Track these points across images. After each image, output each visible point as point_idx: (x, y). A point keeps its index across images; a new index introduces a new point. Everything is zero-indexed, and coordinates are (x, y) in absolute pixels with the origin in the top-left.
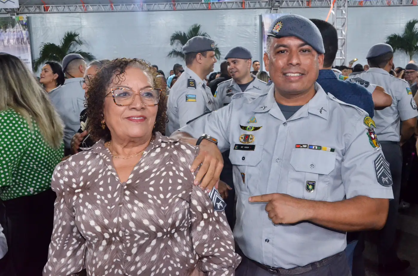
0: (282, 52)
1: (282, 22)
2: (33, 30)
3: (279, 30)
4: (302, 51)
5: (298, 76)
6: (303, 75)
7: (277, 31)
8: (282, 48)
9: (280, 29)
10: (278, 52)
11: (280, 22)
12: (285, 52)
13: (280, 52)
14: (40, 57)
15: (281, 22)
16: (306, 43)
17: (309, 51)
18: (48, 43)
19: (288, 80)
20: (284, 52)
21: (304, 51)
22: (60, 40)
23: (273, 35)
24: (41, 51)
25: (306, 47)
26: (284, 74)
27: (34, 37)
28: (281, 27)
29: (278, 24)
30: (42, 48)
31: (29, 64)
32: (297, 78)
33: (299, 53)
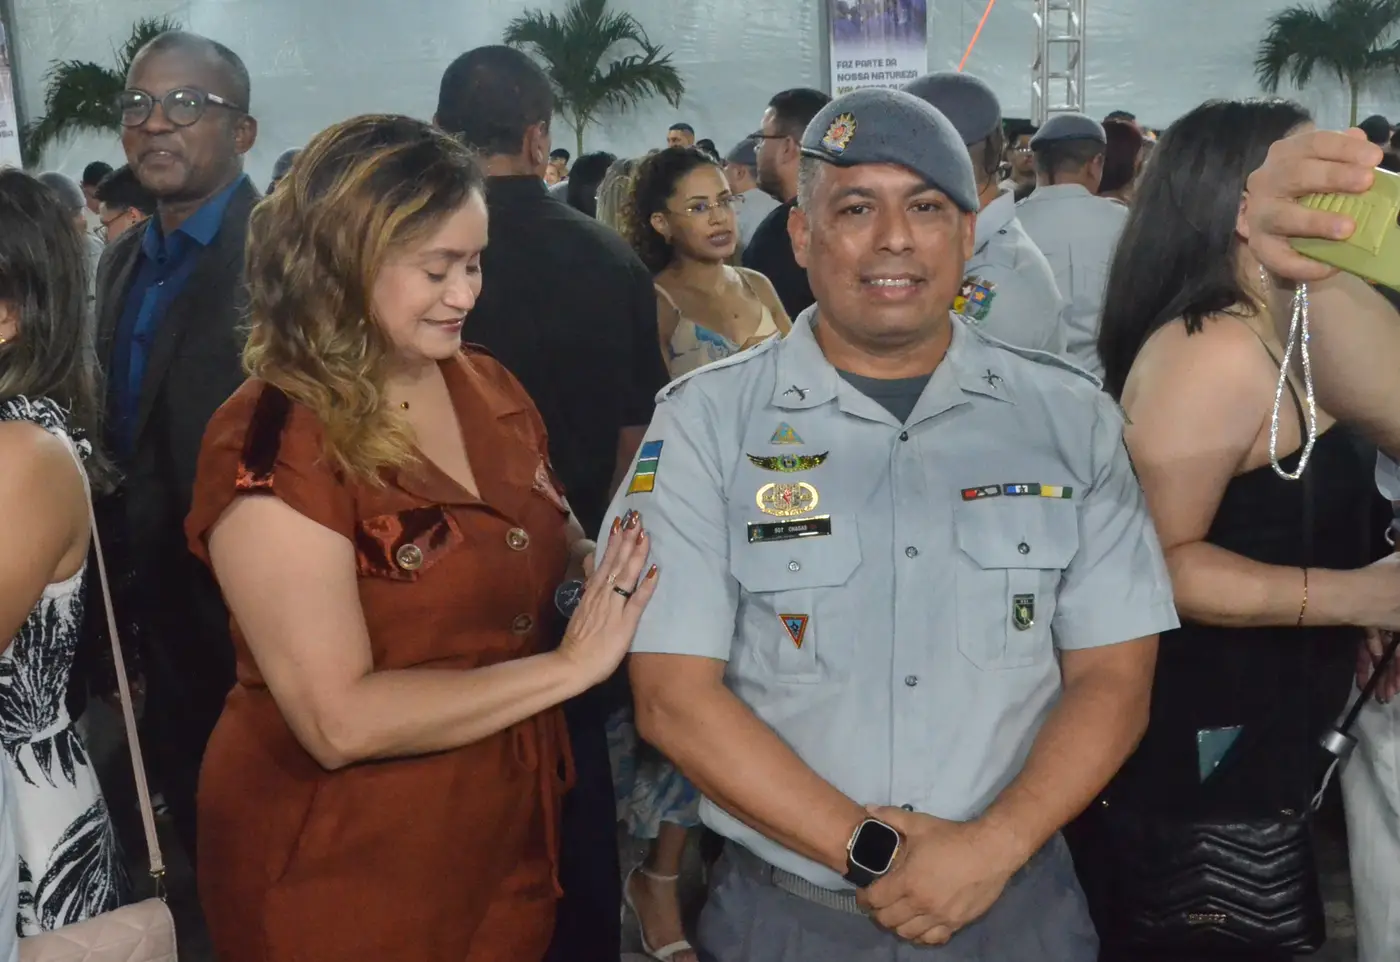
0: (856, 210)
1: (852, 118)
2: (19, 18)
3: (846, 144)
4: (916, 208)
5: (905, 287)
6: (921, 283)
7: (841, 145)
8: (855, 199)
9: (847, 140)
10: (843, 212)
11: (846, 115)
12: (865, 210)
13: (850, 212)
14: (49, 114)
15: (848, 117)
16: (931, 184)
17: (937, 206)
18: (73, 62)
19: (877, 297)
20: (860, 211)
21: (924, 207)
22: (117, 49)
23: (826, 156)
24: (50, 93)
25: (930, 195)
26: (865, 280)
27: (24, 45)
28: (851, 134)
29: (840, 123)
30: (52, 79)
31: (9, 139)
32: (903, 293)
33: (909, 214)
